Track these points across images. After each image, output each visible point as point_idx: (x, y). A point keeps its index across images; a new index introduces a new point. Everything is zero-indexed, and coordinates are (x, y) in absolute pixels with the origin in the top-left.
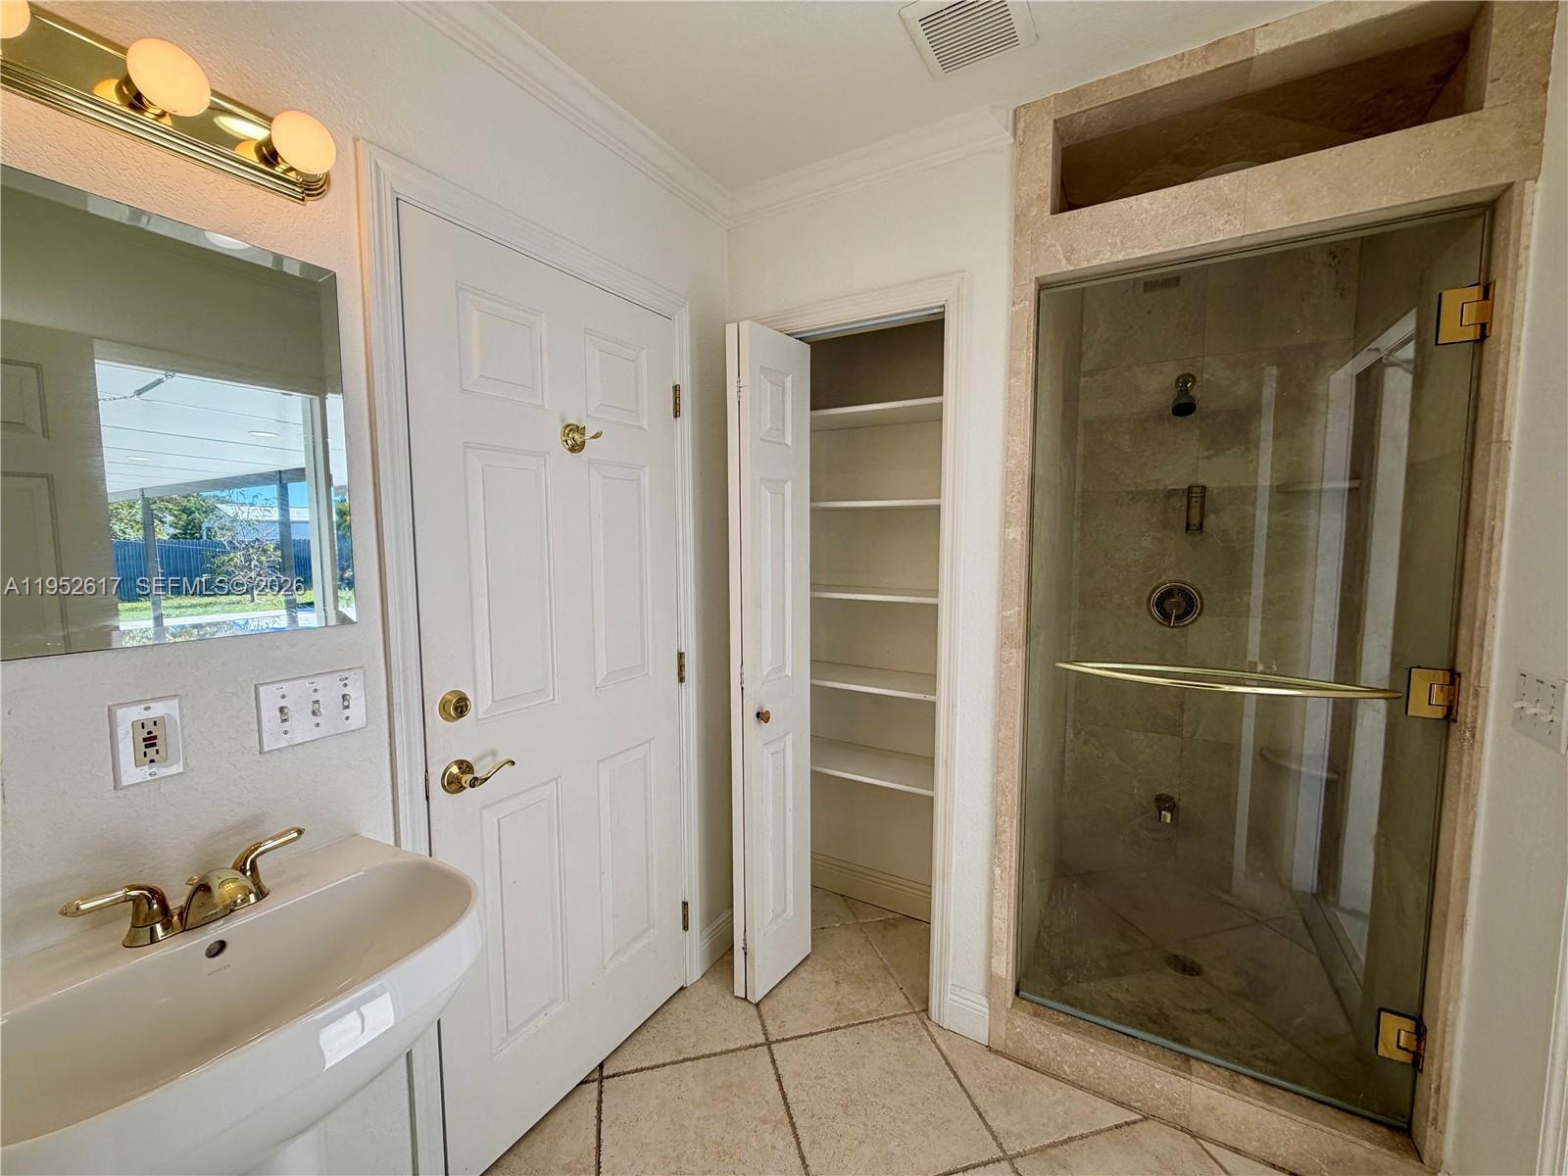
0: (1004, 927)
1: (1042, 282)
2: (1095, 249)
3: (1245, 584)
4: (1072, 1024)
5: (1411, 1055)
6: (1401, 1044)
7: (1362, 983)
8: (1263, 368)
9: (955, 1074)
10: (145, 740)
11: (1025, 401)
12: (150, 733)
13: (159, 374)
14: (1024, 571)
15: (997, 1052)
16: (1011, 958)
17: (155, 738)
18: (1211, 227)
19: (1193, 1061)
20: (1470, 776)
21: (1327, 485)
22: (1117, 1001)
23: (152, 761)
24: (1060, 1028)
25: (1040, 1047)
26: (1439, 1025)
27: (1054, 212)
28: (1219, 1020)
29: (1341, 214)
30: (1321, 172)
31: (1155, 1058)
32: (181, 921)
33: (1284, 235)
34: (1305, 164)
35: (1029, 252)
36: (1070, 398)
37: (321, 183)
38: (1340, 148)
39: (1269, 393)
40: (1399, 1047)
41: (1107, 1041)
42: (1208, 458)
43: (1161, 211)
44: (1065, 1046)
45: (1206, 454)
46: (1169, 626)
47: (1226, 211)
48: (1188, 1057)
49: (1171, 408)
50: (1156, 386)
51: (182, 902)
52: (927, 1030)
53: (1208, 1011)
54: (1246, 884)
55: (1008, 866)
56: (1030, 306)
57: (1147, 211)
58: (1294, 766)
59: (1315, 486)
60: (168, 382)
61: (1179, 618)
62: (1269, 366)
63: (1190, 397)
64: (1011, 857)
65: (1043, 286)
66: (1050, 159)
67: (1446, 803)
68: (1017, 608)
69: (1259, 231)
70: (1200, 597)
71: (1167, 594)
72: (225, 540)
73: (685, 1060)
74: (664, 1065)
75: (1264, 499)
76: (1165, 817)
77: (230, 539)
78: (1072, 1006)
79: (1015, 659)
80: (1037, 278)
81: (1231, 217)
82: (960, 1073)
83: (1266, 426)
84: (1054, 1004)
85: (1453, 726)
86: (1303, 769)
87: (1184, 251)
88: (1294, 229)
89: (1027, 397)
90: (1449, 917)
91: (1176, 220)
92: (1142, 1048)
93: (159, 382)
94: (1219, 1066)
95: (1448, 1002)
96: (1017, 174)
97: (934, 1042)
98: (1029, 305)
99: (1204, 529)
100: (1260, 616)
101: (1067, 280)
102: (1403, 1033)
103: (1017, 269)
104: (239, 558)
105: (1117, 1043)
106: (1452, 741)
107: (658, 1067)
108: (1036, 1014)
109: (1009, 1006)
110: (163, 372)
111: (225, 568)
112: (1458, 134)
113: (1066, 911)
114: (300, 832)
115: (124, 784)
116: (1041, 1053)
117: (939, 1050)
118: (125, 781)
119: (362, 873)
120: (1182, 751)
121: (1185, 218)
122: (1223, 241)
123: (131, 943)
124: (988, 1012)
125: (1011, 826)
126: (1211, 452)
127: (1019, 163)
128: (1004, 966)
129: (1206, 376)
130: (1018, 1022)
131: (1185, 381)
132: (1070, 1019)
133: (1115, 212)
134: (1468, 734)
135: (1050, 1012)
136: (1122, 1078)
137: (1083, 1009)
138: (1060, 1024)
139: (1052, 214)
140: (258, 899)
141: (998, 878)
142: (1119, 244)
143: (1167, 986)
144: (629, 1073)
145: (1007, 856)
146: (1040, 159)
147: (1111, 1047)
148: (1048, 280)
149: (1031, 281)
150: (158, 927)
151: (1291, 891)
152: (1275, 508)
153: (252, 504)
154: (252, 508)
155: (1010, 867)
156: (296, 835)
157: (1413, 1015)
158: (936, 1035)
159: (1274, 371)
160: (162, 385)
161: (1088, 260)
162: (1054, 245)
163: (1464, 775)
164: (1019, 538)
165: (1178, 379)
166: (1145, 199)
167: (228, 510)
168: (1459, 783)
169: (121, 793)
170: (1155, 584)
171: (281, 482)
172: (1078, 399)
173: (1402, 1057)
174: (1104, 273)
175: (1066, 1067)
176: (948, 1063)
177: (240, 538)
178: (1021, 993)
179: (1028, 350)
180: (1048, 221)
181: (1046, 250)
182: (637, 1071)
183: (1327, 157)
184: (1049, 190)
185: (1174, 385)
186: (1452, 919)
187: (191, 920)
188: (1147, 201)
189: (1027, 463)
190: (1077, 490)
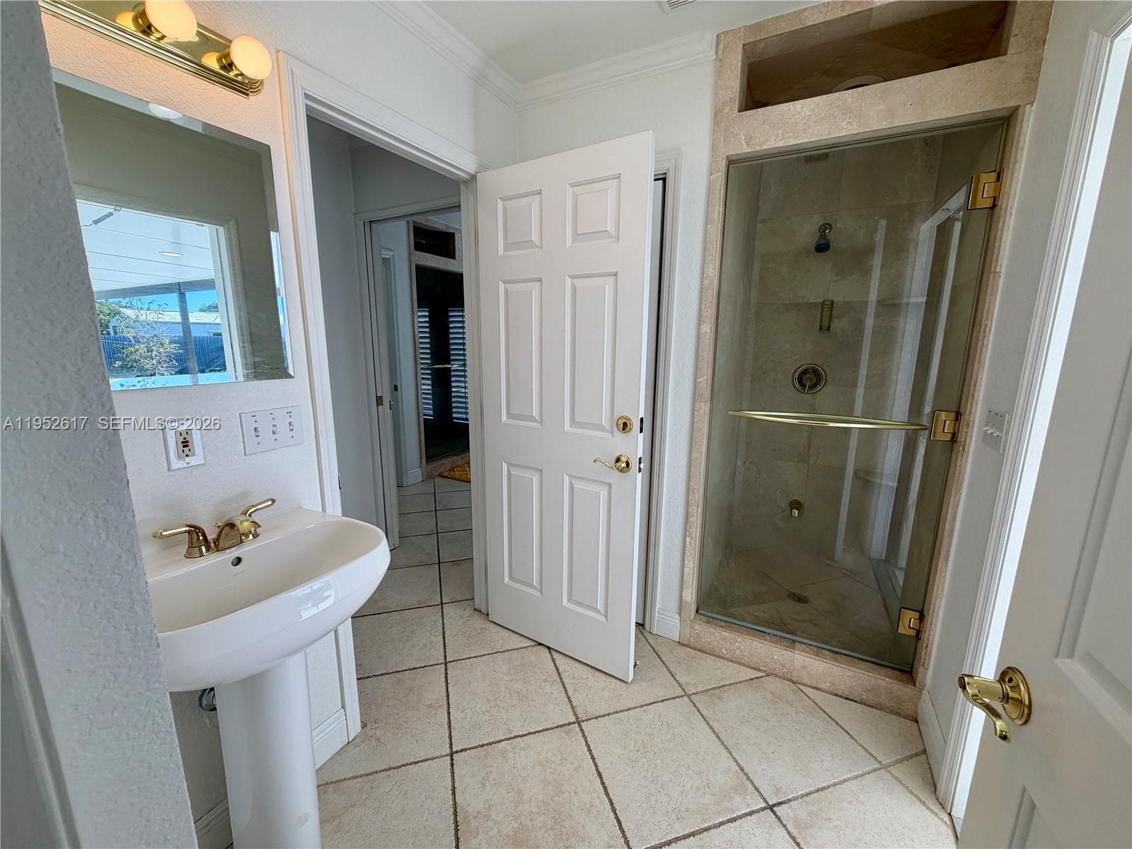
0: (691, 572)
1: (730, 159)
2: (765, 138)
3: (855, 365)
4: (728, 626)
5: (915, 632)
6: (911, 626)
7: (899, 597)
8: (877, 221)
9: (659, 656)
10: (182, 443)
11: (716, 241)
12: (185, 439)
13: (110, 209)
14: (711, 353)
15: (684, 645)
16: (694, 591)
17: (188, 442)
18: (838, 126)
19: (797, 643)
20: (960, 473)
21: (913, 300)
22: (757, 617)
23: (187, 456)
24: (721, 629)
25: (709, 640)
26: (931, 613)
27: (740, 111)
28: (815, 625)
29: (917, 122)
30: (908, 92)
31: (776, 642)
32: (215, 546)
33: (883, 134)
34: (898, 86)
35: (722, 138)
36: (749, 239)
37: (258, 84)
38: (921, 76)
39: (880, 237)
40: (909, 627)
41: (748, 634)
42: (837, 281)
43: (808, 113)
44: (724, 639)
45: (835, 278)
46: (804, 393)
47: (849, 115)
48: (794, 641)
49: (814, 247)
50: (805, 230)
51: (214, 536)
52: (643, 634)
53: (810, 621)
54: (843, 555)
55: (694, 536)
56: (722, 176)
57: (799, 113)
58: (878, 480)
59: (905, 301)
60: (116, 214)
61: (810, 388)
62: (880, 218)
63: (828, 240)
64: (696, 531)
65: (731, 162)
66: (739, 73)
67: (947, 489)
68: (706, 377)
69: (868, 130)
70: (825, 373)
71: (805, 372)
72: (130, 336)
73: (496, 653)
74: (484, 655)
75: (871, 309)
76: (795, 514)
77: (135, 334)
78: (729, 617)
79: (703, 410)
80: (727, 157)
81: (851, 120)
82: (661, 656)
83: (877, 260)
84: (719, 617)
85: (955, 445)
86: (883, 482)
87: (821, 142)
88: (890, 130)
89: (717, 238)
90: (942, 552)
91: (817, 120)
92: (768, 638)
93: (111, 214)
94: (812, 645)
95: (936, 599)
96: (717, 82)
97: (647, 640)
98: (720, 176)
99: (831, 329)
100: (864, 386)
101: (748, 158)
102: (912, 619)
103: (714, 149)
104: (142, 348)
105: (754, 636)
106: (953, 454)
107: (481, 656)
108: (708, 622)
109: (692, 618)
110: (113, 207)
111: (133, 357)
112: (991, 71)
113: (728, 562)
114: (273, 501)
115: (173, 468)
116: (709, 643)
117: (650, 644)
118: (174, 467)
119: (313, 525)
120: (808, 472)
121: (822, 119)
122: (846, 136)
123: (189, 556)
124: (679, 622)
125: (697, 512)
126: (839, 277)
127: (719, 73)
128: (690, 596)
129: (839, 225)
130: (697, 627)
131: (825, 227)
132: (727, 624)
133: (779, 113)
134: (961, 448)
135: (716, 621)
136: (756, 654)
137: (735, 618)
138: (722, 627)
139: (738, 112)
140: (254, 537)
141: (688, 543)
142: (781, 134)
143: (787, 609)
144: (462, 659)
145: (694, 530)
146: (733, 72)
147: (750, 638)
148: (734, 158)
149: (723, 159)
150: (203, 548)
151: (869, 559)
152: (878, 315)
153: (148, 309)
154: (148, 312)
155: (696, 536)
156: (270, 503)
157: (918, 609)
158: (648, 637)
159: (883, 223)
160: (112, 217)
161: (760, 145)
162: (739, 134)
163: (957, 472)
164: (709, 331)
165: (821, 226)
166: (798, 105)
167: (130, 313)
168: (954, 477)
169: (172, 473)
170: (797, 366)
171: (180, 291)
172: (754, 240)
173: (913, 633)
174: (771, 154)
175: (723, 650)
176: (654, 651)
177: (141, 334)
178: (700, 611)
179: (719, 206)
180: (736, 116)
181: (734, 137)
182: (468, 658)
183: (912, 81)
184: (738, 94)
185: (818, 231)
186: (943, 553)
187: (221, 545)
188: (799, 106)
189: (716, 282)
190: (751, 302)
